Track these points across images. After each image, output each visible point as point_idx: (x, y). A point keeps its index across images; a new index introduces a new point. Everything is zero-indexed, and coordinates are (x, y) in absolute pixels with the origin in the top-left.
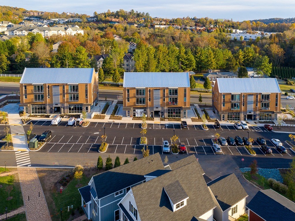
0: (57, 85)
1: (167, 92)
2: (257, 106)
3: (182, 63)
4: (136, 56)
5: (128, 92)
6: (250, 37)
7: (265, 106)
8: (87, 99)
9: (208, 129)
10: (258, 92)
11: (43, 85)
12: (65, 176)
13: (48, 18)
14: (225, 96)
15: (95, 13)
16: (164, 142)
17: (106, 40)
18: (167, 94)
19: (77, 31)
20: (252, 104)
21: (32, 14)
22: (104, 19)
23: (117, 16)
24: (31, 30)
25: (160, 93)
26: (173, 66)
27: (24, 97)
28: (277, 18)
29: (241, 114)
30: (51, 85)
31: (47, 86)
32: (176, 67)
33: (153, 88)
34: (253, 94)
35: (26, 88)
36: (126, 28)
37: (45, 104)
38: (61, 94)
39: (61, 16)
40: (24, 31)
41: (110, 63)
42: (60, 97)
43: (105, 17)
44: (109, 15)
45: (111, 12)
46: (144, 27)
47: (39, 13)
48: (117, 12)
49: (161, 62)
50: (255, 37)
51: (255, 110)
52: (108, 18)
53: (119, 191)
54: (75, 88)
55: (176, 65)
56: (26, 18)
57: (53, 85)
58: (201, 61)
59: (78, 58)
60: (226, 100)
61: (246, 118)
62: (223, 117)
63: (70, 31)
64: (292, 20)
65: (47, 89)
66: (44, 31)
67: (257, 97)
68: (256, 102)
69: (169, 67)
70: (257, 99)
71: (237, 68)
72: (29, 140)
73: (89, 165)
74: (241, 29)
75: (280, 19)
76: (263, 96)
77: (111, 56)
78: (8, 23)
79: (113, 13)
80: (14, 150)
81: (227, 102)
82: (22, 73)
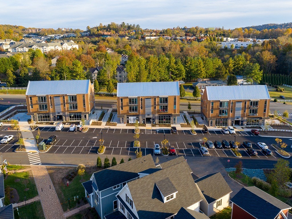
0: (58, 96)
1: (157, 100)
2: (245, 112)
3: (172, 73)
4: (128, 67)
5: (122, 101)
6: (241, 45)
7: (253, 112)
8: (85, 108)
9: (196, 134)
10: (247, 99)
11: (46, 96)
12: (70, 173)
13: (45, 35)
14: (214, 104)
15: (88, 27)
16: (156, 145)
17: (100, 53)
18: (158, 102)
19: (72, 45)
20: (240, 110)
21: (30, 31)
22: (97, 33)
23: (109, 30)
24: (31, 47)
25: (151, 101)
26: (164, 76)
27: (30, 107)
28: (271, 24)
29: (228, 120)
30: (53, 96)
31: (49, 97)
32: (166, 77)
33: (144, 97)
34: (241, 101)
35: (31, 99)
36: (118, 41)
37: (49, 113)
38: (62, 104)
39: (57, 32)
40: (24, 48)
41: (104, 74)
42: (62, 107)
43: (98, 30)
44: (101, 29)
45: (103, 25)
46: (135, 39)
47: (36, 30)
48: (109, 25)
49: (152, 72)
50: (247, 45)
51: (243, 116)
52: (100, 32)
53: (116, 185)
54: (74, 98)
55: (166, 75)
56: (26, 35)
57: (54, 96)
58: (191, 70)
59: (75, 71)
60: (214, 107)
61: (233, 123)
62: (211, 123)
63: (66, 46)
64: (287, 26)
65: (50, 99)
66: (43, 47)
67: (246, 104)
68: (244, 108)
69: (160, 78)
70: (246, 106)
71: (227, 77)
72: (38, 143)
73: (90, 164)
74: (232, 36)
75: (275, 25)
76: (251, 102)
77: (105, 68)
78: (11, 41)
79: (105, 26)
80: (27, 152)
81: (216, 109)
82: (27, 86)
